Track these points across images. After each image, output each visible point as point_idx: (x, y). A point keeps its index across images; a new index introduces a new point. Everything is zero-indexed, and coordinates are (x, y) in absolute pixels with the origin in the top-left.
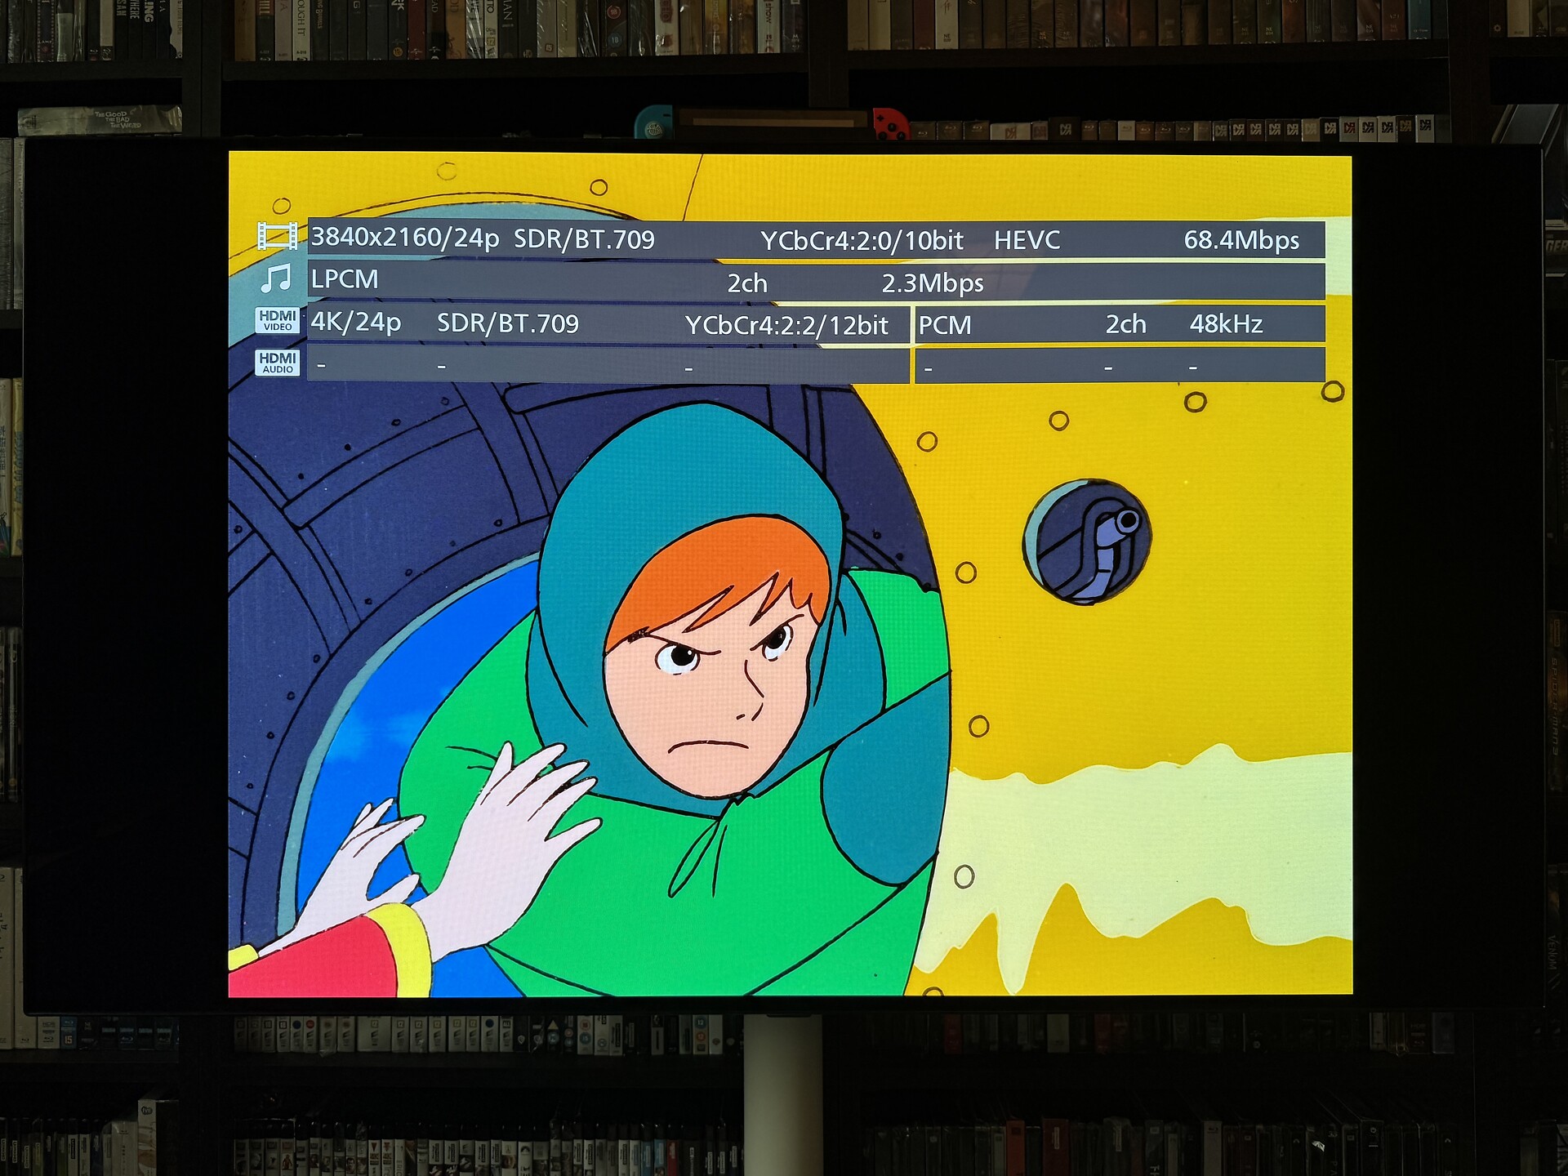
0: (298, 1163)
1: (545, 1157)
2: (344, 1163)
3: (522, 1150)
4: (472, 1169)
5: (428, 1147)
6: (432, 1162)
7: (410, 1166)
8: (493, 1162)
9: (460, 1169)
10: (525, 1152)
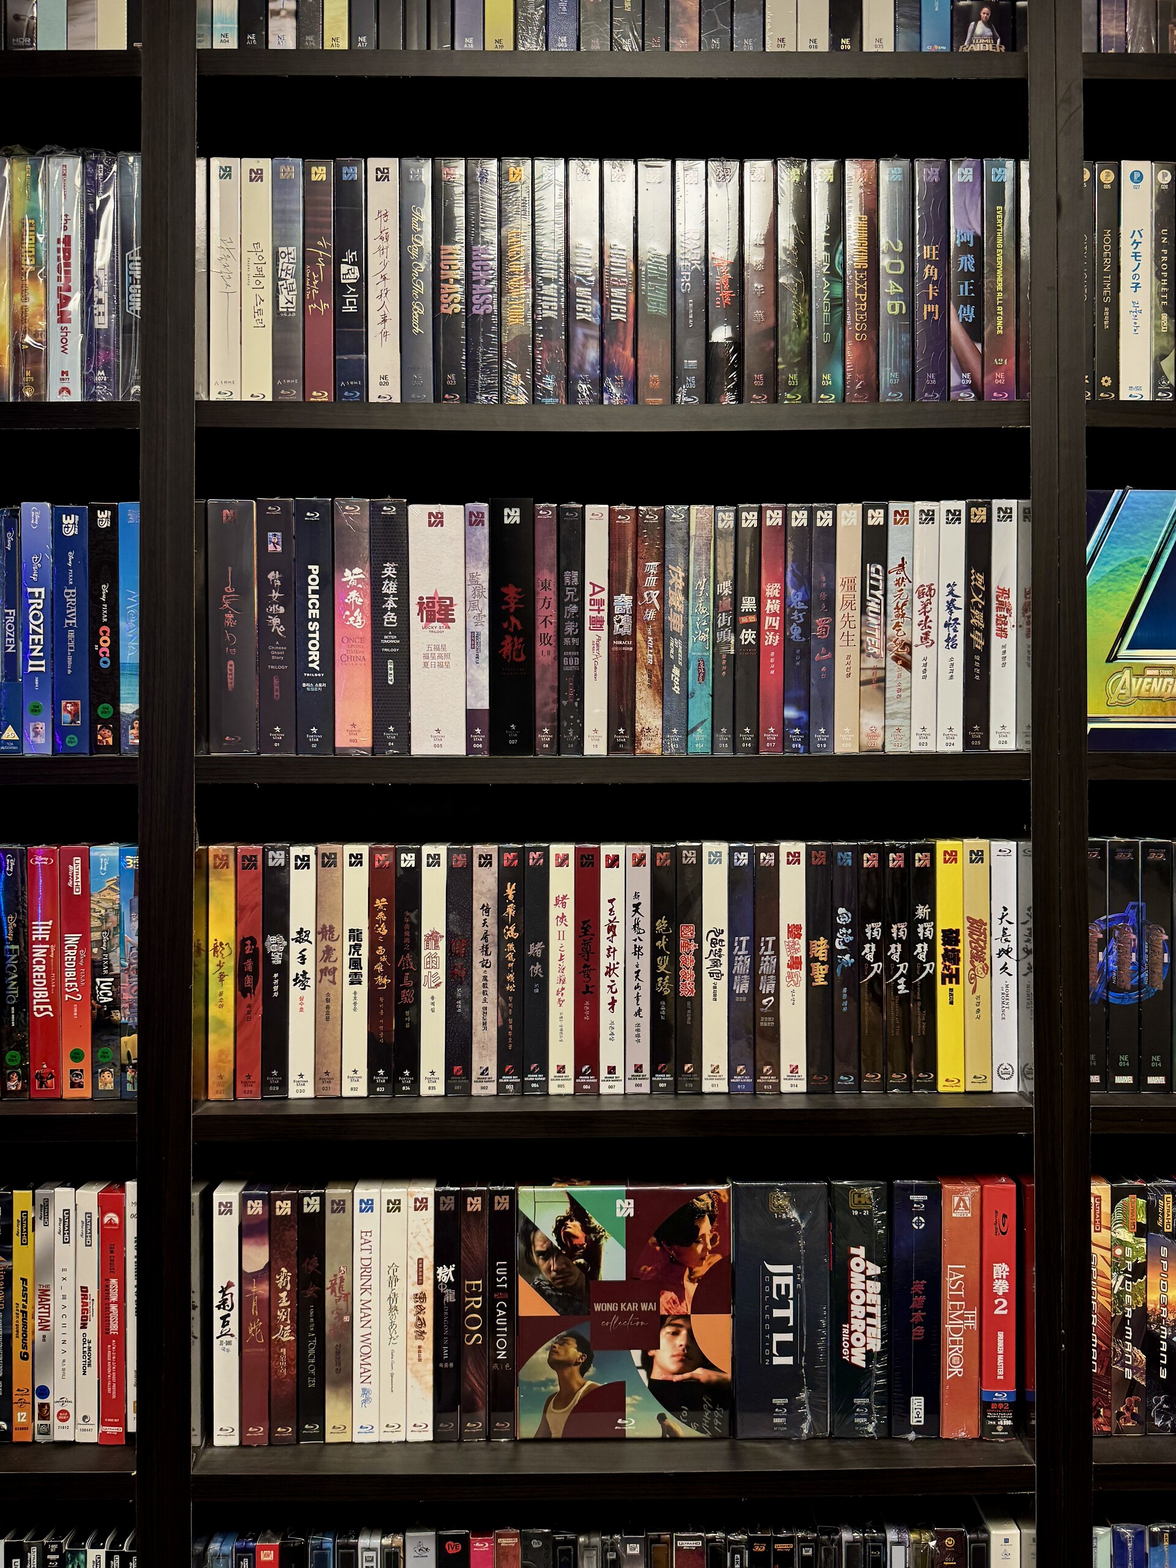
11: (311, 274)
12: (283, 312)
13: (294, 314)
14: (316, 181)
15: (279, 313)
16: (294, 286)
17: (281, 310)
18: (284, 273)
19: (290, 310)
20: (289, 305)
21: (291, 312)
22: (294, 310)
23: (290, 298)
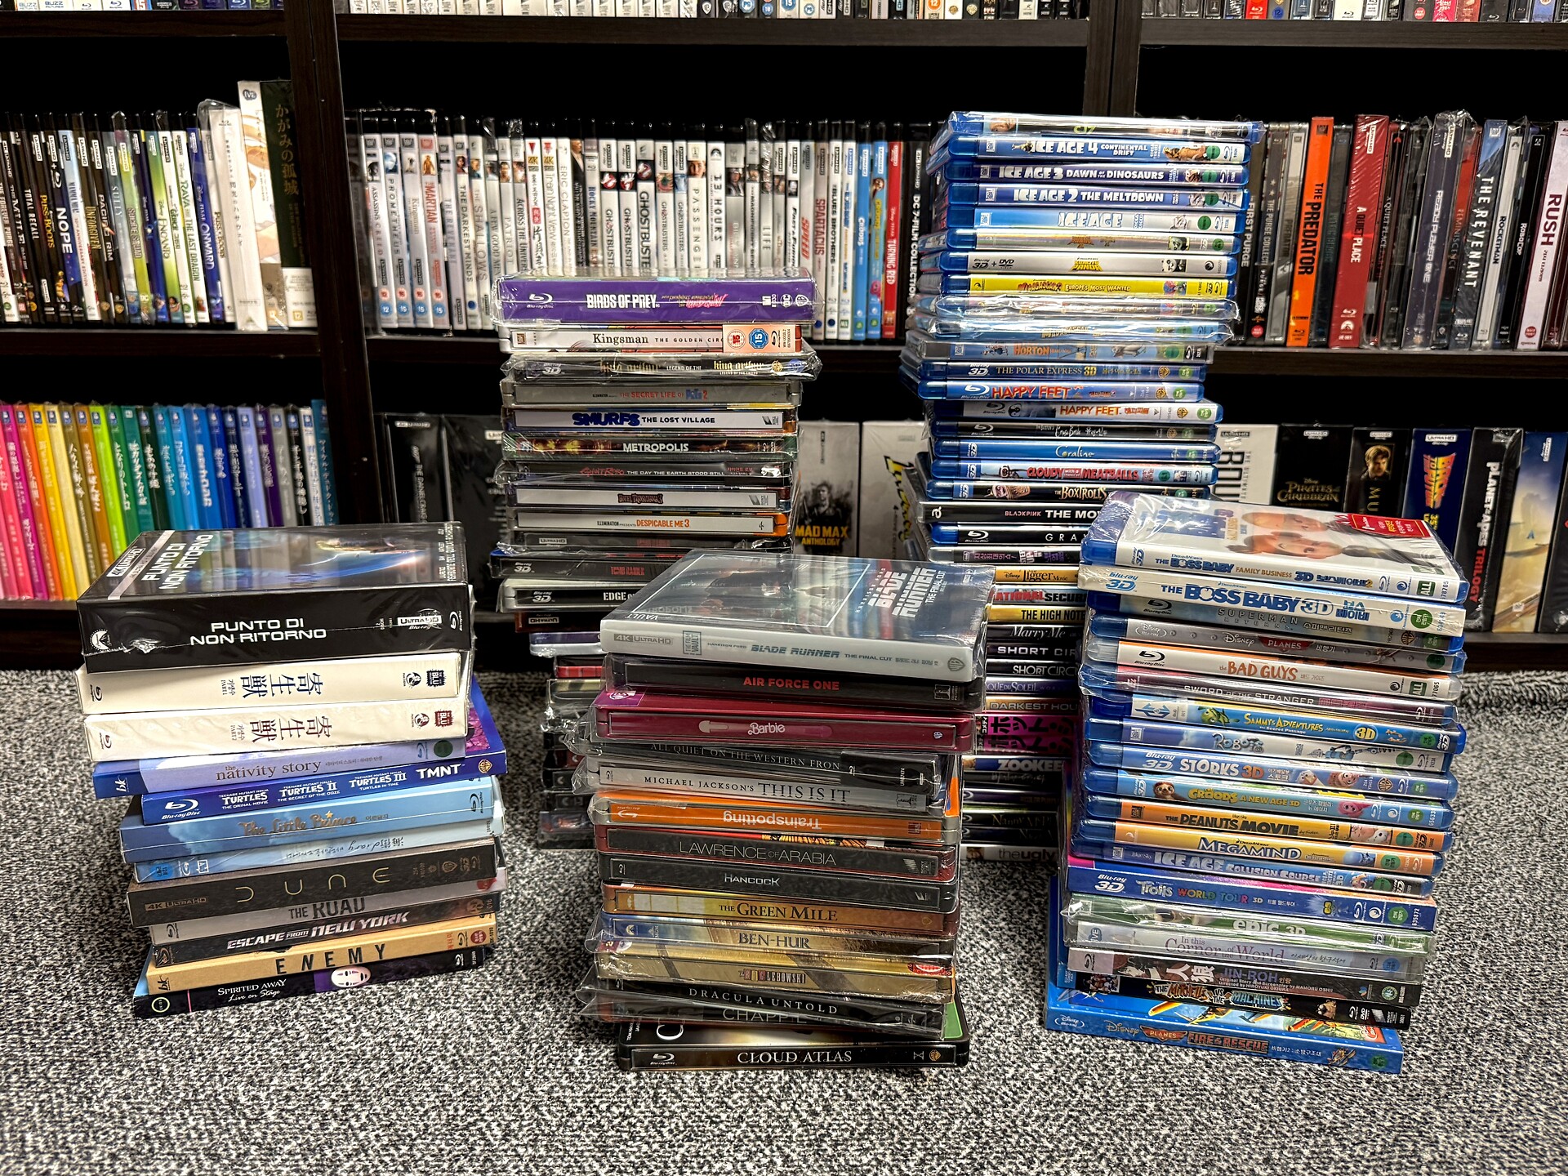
0: (442, 165)
1: (741, 164)
2: (496, 168)
3: (712, 153)
4: (652, 178)
5: (598, 150)
6: (605, 168)
7: (578, 175)
8: (677, 170)
9: (638, 177)
10: (716, 153)
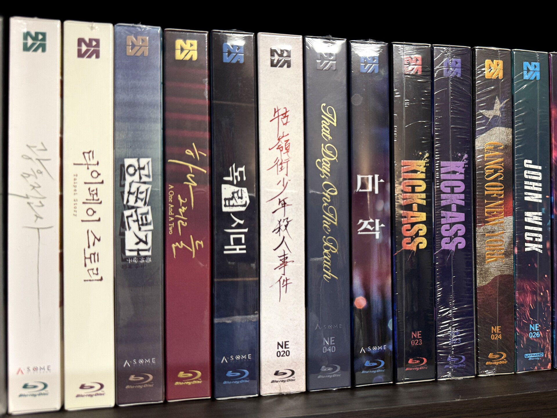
11: (175, 198)
12: (132, 258)
13: (149, 260)
14: (183, 62)
15: (125, 259)
16: (150, 218)
17: (128, 253)
18: (132, 198)
19: (142, 253)
20: (142, 246)
21: (145, 257)
22: (149, 253)
23: (142, 236)
